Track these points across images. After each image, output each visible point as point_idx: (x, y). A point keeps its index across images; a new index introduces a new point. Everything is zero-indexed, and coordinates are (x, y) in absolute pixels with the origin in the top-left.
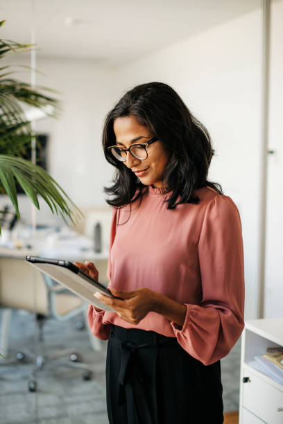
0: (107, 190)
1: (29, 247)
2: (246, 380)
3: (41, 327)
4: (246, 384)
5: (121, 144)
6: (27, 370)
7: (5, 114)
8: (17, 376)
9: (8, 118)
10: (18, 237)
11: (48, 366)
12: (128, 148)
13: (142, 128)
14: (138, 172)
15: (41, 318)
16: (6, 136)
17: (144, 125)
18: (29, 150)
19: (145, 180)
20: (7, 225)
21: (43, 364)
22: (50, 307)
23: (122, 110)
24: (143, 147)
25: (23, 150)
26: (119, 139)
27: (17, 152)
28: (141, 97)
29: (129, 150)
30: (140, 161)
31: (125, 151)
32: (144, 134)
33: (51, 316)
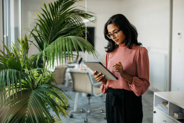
0: (106, 48)
1: (85, 70)
2: (155, 112)
3: (89, 99)
4: (155, 114)
5: (110, 32)
6: (84, 115)
7: (76, 22)
8: (81, 117)
9: (77, 23)
10: (82, 66)
11: (91, 114)
12: (112, 34)
13: (116, 27)
14: (116, 41)
15: (89, 95)
16: (77, 29)
17: (116, 26)
18: (84, 34)
19: (118, 43)
20: (78, 62)
21: (90, 113)
22: (92, 91)
23: (110, 22)
24: (117, 33)
25: (82, 34)
26: (109, 31)
27: (80, 34)
28: (114, 18)
29: (112, 35)
30: (116, 38)
31: (111, 35)
32: (116, 28)
33: (93, 95)
